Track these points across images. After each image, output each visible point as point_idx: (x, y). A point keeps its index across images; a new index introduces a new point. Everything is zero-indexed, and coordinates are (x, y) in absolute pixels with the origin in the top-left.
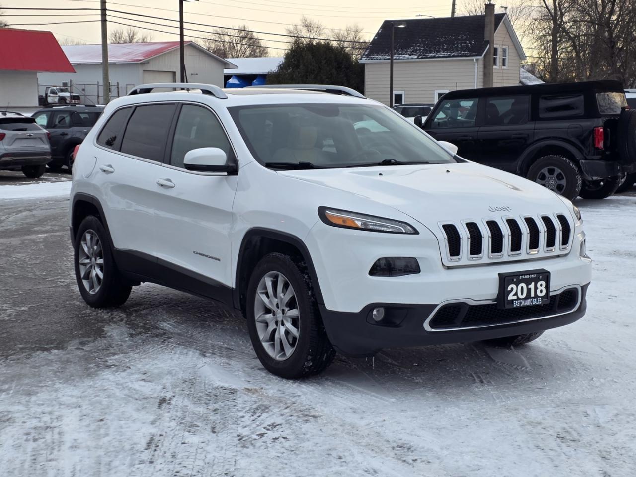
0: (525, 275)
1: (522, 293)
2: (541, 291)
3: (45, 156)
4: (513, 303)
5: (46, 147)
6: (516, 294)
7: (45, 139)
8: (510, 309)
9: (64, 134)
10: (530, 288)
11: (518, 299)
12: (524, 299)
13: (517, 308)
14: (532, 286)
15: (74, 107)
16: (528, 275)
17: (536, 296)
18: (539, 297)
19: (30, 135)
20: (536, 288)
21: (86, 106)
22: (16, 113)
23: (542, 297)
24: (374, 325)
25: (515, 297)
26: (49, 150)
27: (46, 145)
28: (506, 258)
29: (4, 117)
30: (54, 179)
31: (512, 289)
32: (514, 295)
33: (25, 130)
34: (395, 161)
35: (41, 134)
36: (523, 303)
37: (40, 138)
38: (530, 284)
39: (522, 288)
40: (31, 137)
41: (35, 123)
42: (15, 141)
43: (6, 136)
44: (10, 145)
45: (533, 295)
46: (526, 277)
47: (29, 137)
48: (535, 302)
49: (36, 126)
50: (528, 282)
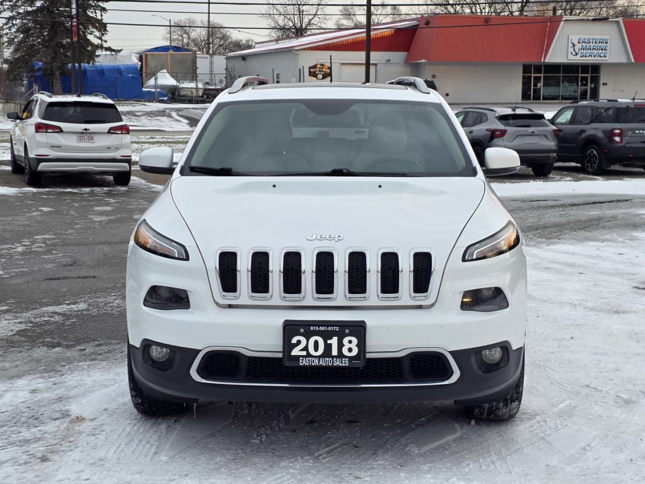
0: (319, 326)
1: (316, 349)
2: (350, 350)
3: (549, 154)
4: (299, 360)
5: (551, 144)
6: (306, 348)
7: (549, 136)
8: (293, 368)
9: (583, 131)
10: (331, 344)
11: (309, 355)
12: (319, 357)
13: (305, 367)
14: (334, 341)
15: (597, 102)
16: (325, 326)
17: (341, 355)
18: (346, 357)
19: (533, 132)
20: (340, 345)
21: (609, 101)
22: (528, 109)
23: (351, 358)
24: (149, 365)
25: (304, 353)
26: (554, 148)
27: (551, 142)
28: (309, 302)
29: (512, 113)
30: (558, 177)
31: (299, 342)
32: (302, 350)
33: (529, 126)
34: (347, 170)
35: (548, 131)
36: (316, 362)
37: (545, 136)
38: (331, 338)
39: (316, 343)
40: (534, 134)
41: (544, 120)
42: (516, 137)
43: (507, 133)
44: (511, 142)
45: (335, 352)
46: (322, 328)
47: (531, 134)
48: (337, 363)
49: (545, 122)
50: (326, 336)
